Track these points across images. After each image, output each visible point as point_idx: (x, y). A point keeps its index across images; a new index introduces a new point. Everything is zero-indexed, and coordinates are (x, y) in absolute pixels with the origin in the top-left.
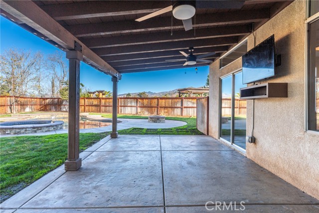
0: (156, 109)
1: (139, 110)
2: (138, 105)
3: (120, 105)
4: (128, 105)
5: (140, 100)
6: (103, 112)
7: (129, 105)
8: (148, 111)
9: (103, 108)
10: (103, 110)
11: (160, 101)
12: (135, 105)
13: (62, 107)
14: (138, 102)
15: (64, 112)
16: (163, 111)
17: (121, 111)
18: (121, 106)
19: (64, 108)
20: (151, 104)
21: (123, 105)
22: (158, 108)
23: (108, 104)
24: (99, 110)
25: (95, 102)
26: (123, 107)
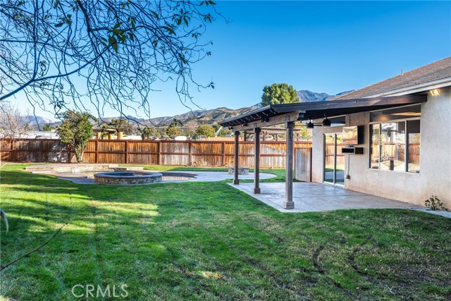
0: (220, 158)
1: (193, 159)
2: (192, 152)
3: (161, 151)
4: (175, 152)
5: (194, 145)
6: (132, 163)
7: (177, 151)
8: (208, 160)
9: (131, 157)
10: (131, 160)
11: (226, 145)
12: (187, 152)
13: (50, 154)
14: (192, 148)
15: (54, 162)
16: (230, 161)
17: (163, 161)
18: (163, 154)
19: (54, 156)
20: (212, 150)
21: (166, 151)
22: (222, 156)
23: (139, 151)
24: (123, 158)
25: (117, 147)
26: (166, 155)
